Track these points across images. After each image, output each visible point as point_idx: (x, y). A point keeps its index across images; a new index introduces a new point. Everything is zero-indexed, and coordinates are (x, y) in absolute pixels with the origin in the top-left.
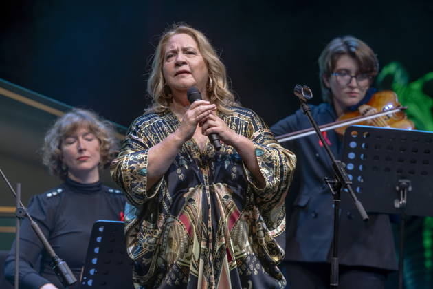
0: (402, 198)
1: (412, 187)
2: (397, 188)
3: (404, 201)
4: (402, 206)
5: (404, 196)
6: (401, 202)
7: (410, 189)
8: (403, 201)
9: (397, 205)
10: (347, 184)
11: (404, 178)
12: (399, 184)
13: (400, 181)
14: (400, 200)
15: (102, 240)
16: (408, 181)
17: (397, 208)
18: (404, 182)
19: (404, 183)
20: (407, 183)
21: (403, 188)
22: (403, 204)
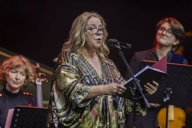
0: (167, 97)
2: (165, 92)
4: (167, 101)
7: (171, 92)
9: (165, 100)
10: (140, 90)
12: (166, 90)
13: (167, 88)
14: (166, 98)
15: (19, 115)
17: (165, 102)
18: (168, 89)
19: (169, 90)
20: (170, 90)
21: (168, 92)
22: (168, 100)
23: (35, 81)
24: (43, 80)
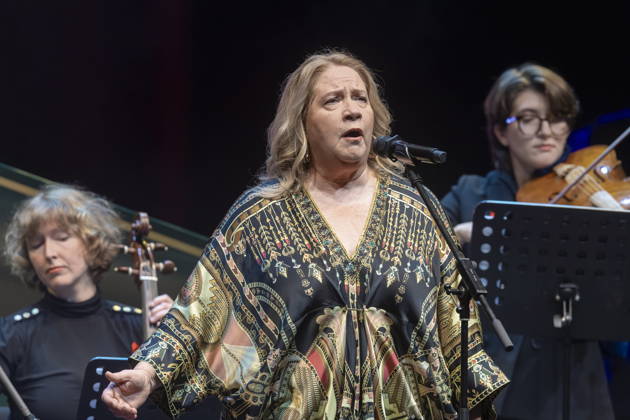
0: (565, 313)
1: (580, 296)
2: (558, 297)
3: (569, 317)
4: (566, 325)
5: (568, 311)
6: (564, 319)
7: (577, 298)
8: (567, 317)
9: (558, 323)
10: (479, 294)
11: (566, 281)
12: (561, 292)
13: (562, 286)
14: (562, 316)
16: (573, 286)
18: (568, 288)
19: (568, 290)
20: (573, 289)
21: (567, 297)
22: (567, 321)
23: (136, 271)
24: (161, 265)
